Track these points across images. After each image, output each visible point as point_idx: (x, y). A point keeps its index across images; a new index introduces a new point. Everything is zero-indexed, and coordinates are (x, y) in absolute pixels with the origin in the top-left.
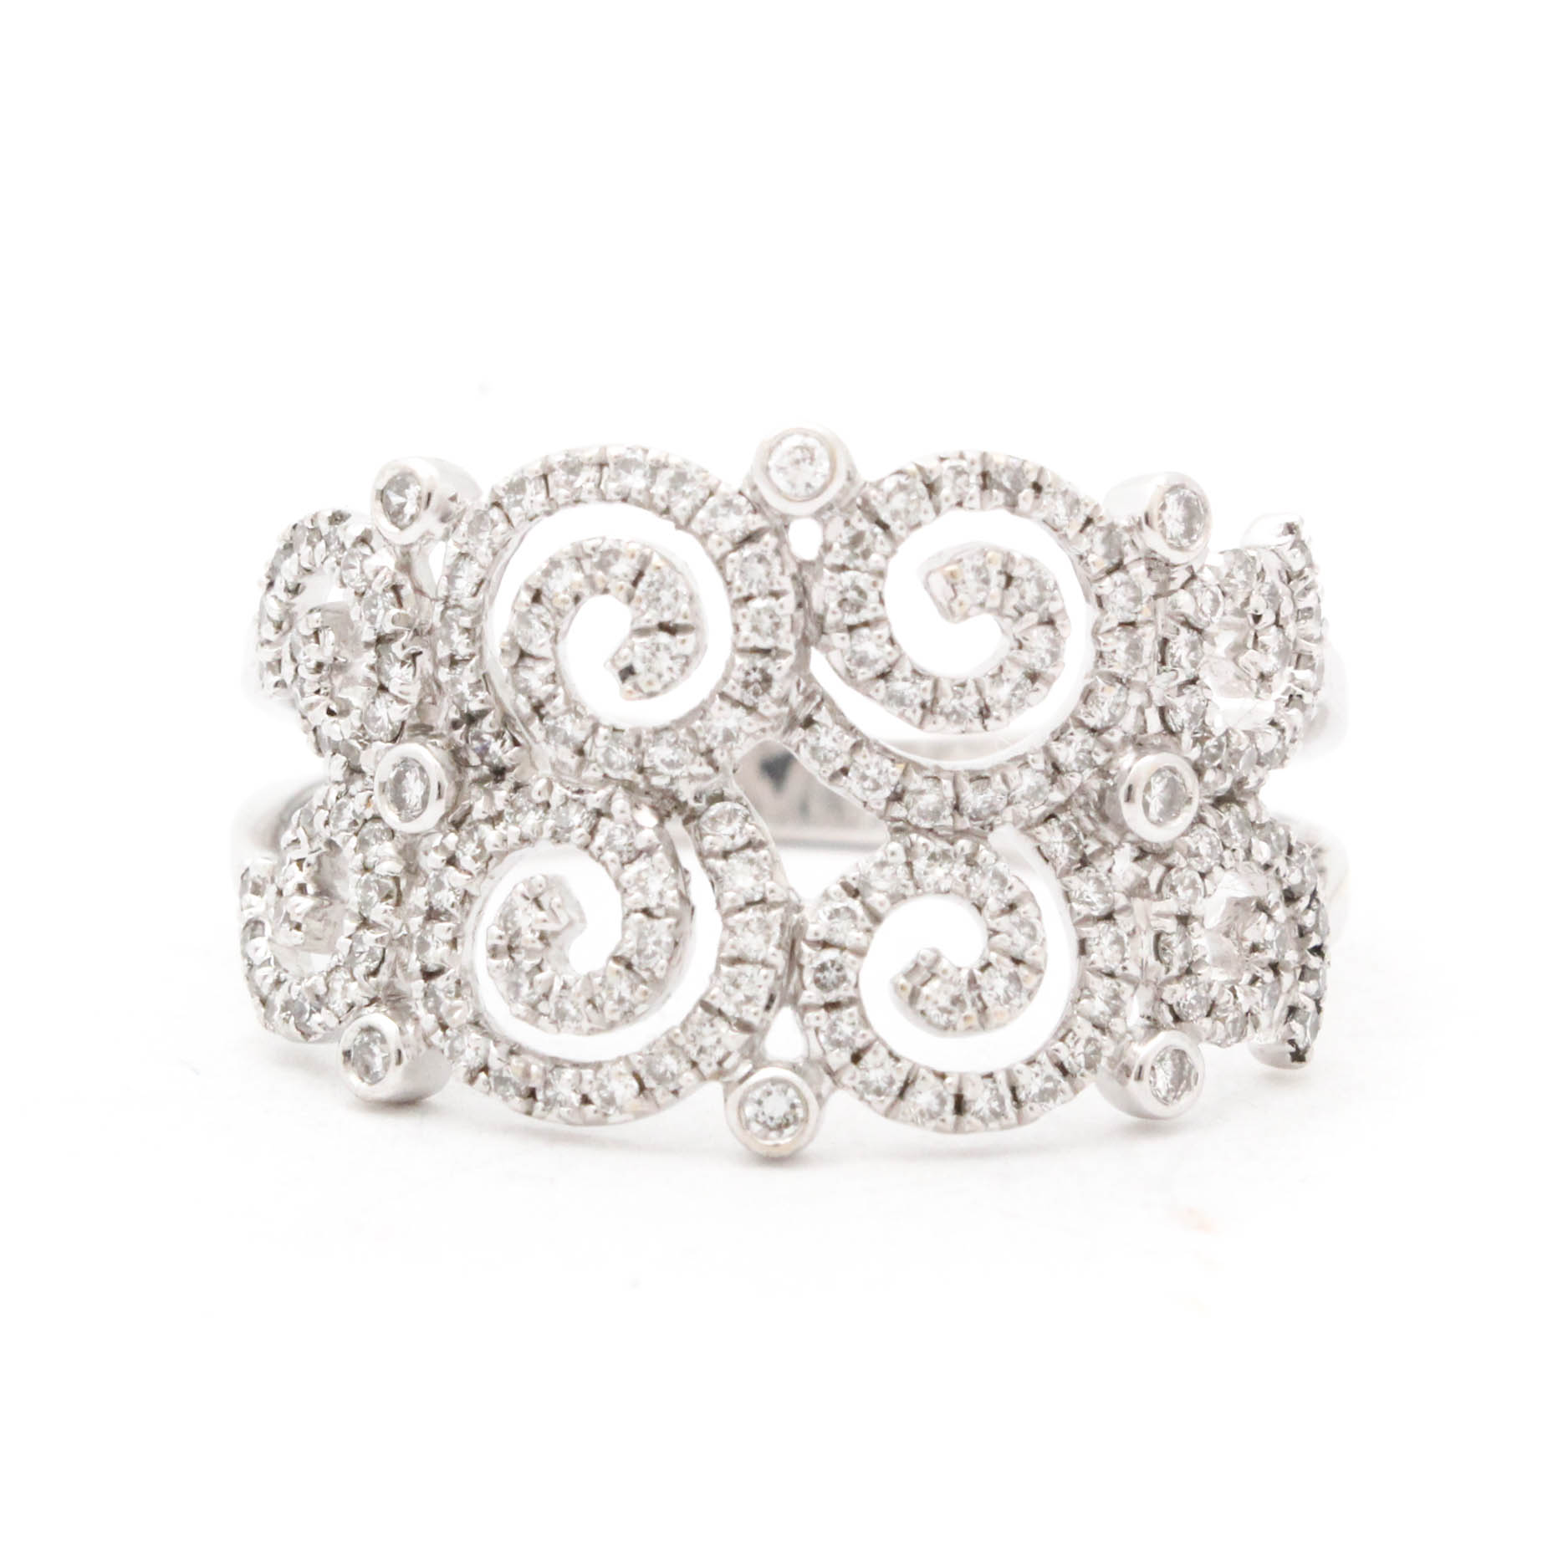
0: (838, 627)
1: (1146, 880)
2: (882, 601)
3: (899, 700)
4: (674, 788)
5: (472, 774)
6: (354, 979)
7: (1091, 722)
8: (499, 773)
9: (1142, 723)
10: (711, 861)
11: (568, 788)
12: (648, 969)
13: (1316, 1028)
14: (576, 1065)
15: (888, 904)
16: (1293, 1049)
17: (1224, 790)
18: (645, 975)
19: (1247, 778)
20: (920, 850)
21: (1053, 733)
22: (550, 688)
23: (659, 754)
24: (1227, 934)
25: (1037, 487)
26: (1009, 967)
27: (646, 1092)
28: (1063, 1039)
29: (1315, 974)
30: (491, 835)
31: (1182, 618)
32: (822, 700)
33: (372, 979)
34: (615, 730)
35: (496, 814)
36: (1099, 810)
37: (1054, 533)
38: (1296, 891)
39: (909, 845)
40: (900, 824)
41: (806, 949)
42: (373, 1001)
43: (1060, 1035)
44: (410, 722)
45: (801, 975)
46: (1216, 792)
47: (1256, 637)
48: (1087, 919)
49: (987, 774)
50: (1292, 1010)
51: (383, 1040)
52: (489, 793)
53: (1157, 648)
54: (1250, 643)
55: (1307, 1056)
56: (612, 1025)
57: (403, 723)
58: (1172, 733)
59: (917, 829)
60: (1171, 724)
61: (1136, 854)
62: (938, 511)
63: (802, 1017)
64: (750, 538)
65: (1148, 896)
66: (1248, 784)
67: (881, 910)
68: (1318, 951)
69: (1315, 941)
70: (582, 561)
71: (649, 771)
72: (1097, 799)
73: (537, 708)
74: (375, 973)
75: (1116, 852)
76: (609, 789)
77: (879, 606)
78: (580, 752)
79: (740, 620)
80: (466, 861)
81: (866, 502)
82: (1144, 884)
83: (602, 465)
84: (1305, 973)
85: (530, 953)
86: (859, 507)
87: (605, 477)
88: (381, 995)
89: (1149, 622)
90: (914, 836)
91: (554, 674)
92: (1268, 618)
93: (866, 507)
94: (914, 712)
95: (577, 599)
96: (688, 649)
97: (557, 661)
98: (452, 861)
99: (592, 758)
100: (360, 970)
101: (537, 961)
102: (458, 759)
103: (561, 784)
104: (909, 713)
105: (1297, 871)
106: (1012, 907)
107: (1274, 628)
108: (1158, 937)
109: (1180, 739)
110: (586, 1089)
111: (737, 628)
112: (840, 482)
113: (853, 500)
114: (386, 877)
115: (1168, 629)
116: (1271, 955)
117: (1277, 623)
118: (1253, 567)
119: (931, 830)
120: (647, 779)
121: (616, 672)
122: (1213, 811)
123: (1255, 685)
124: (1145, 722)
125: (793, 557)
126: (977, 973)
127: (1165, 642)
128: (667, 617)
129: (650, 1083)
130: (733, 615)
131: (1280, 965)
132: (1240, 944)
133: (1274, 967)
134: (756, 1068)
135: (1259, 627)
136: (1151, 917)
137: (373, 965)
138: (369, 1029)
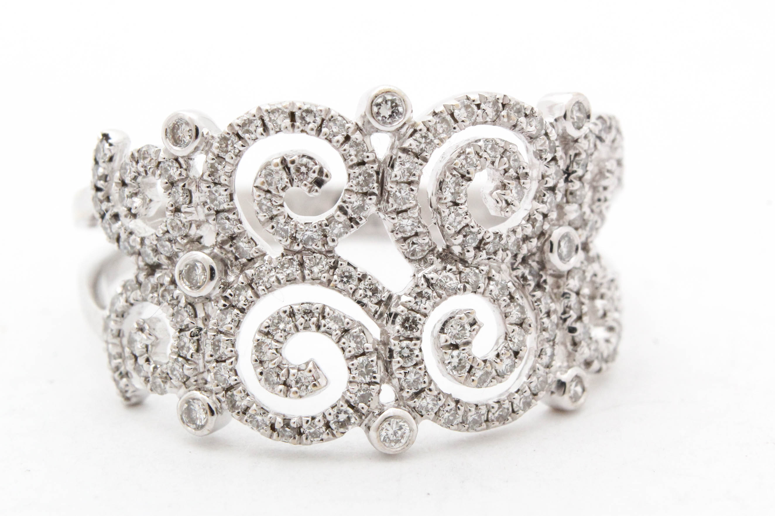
0: (371, 353)
1: (197, 229)
2: (350, 369)
3: (336, 319)
4: (444, 265)
5: (536, 258)
6: (585, 151)
7: (236, 311)
8: (524, 260)
9: (206, 308)
10: (425, 230)
11: (494, 260)
12: (454, 176)
13: (97, 150)
14: (486, 122)
15: (336, 216)
16: (110, 141)
17: (158, 273)
18: (455, 173)
19: (145, 278)
20: (320, 243)
21: (254, 304)
22: (508, 310)
23: (453, 282)
24: (151, 201)
25: (273, 428)
26: (272, 189)
27: (450, 113)
28: (240, 151)
29: (100, 178)
30: (529, 231)
31: (190, 362)
32: (374, 316)
33: (577, 152)
34: (475, 292)
35: (526, 242)
36: (226, 265)
37: (262, 406)
38: (113, 220)
39: (325, 245)
40: (329, 255)
41: (376, 191)
42: (576, 141)
43: (241, 153)
44: (564, 279)
45: (378, 178)
46: (161, 272)
47: (147, 351)
48: (229, 211)
49: (288, 283)
50: (111, 159)
51: (573, 123)
52: (529, 251)
53: (202, 347)
54: (150, 347)
55: (101, 137)
56: (469, 145)
57: (567, 279)
58: (190, 304)
59: (320, 253)
60: (191, 307)
61: (202, 240)
62: (324, 416)
63: (376, 157)
64: (417, 394)
65: (196, 221)
66: (145, 275)
67: (339, 213)
68: (98, 189)
69: (100, 194)
70: (496, 374)
71: (457, 273)
72: (228, 271)
73: (512, 298)
74: (576, 155)
75: (215, 243)
76: (475, 262)
77: (351, 367)
78: (490, 279)
79: (419, 354)
80: (540, 218)
81: (360, 417)
82: (198, 226)
83: (487, 421)
84: (105, 178)
85: (511, 178)
86: (364, 414)
87: (486, 415)
88: (572, 144)
89: (209, 362)
90: (324, 250)
91: (506, 317)
92: (141, 361)
93: (361, 415)
94: (328, 314)
95: (498, 356)
96: (443, 337)
97: (505, 323)
98: (545, 216)
99: (484, 276)
100: (583, 156)
101: (506, 174)
102: (543, 265)
103: (497, 261)
104: (331, 313)
105: (114, 231)
106: (272, 218)
107: (137, 355)
108: (191, 202)
109: (186, 301)
110: (480, 112)
111: (421, 350)
112: (374, 426)
113: (366, 418)
114: (573, 203)
115: (198, 358)
116: (127, 191)
117: (136, 358)
118: (152, 386)
119: (314, 253)
120: (458, 269)
121: (479, 323)
122: (161, 262)
123: (147, 327)
124: (204, 309)
125: (393, 386)
126: (289, 185)
127: (198, 351)
128: (455, 353)
129: (449, 118)
130: (422, 356)
131: (121, 185)
132: (144, 196)
133: (124, 184)
134: (398, 130)
135: (146, 356)
136: (195, 212)
137: (577, 158)
138: (579, 128)
